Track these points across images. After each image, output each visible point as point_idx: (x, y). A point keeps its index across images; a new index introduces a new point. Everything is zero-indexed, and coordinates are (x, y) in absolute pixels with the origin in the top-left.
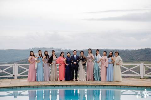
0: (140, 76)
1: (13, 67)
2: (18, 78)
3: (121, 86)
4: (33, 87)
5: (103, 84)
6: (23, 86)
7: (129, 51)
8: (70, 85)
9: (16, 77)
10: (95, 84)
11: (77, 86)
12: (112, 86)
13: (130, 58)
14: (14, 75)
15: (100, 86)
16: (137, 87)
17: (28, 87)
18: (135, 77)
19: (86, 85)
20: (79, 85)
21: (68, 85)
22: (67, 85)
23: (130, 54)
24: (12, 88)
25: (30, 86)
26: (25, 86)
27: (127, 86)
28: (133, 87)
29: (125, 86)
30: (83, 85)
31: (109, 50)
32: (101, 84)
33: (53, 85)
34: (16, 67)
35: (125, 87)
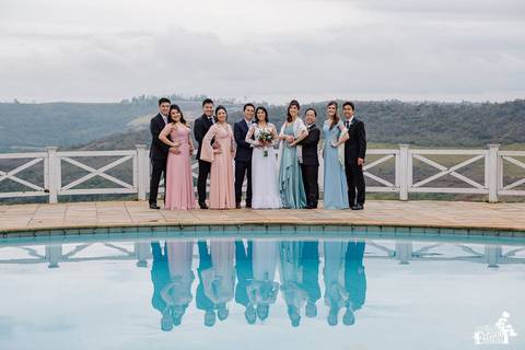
0: (485, 192)
1: (42, 162)
2: (63, 199)
3: (410, 227)
5: (349, 222)
6: (73, 229)
7: (476, 109)
8: (236, 225)
9: (53, 198)
11: (259, 228)
12: (381, 226)
13: (478, 132)
14: (46, 191)
15: (341, 228)
16: (469, 229)
17: (91, 231)
18: (470, 198)
19: (291, 224)
20: (267, 226)
21: (228, 225)
22: (224, 225)
23: (477, 120)
24: (33, 234)
25: (96, 228)
26: (79, 228)
27: (431, 227)
28: (451, 231)
29: (425, 227)
30: (281, 225)
31: (403, 104)
32: (344, 222)
33: (177, 223)
34: (53, 162)
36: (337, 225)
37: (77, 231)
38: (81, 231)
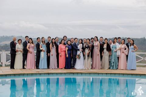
1: (1, 54)
4: (28, 75)
5: (97, 72)
6: (18, 74)
10: (89, 72)
11: (71, 74)
12: (106, 74)
14: (2, 63)
17: (22, 75)
19: (81, 73)
24: (6, 76)
25: (24, 74)
26: (19, 74)
28: (127, 75)
30: (78, 73)
32: (96, 72)
33: (48, 72)
35: (120, 75)
36: (94, 73)
37: (18, 75)
38: (20, 75)
